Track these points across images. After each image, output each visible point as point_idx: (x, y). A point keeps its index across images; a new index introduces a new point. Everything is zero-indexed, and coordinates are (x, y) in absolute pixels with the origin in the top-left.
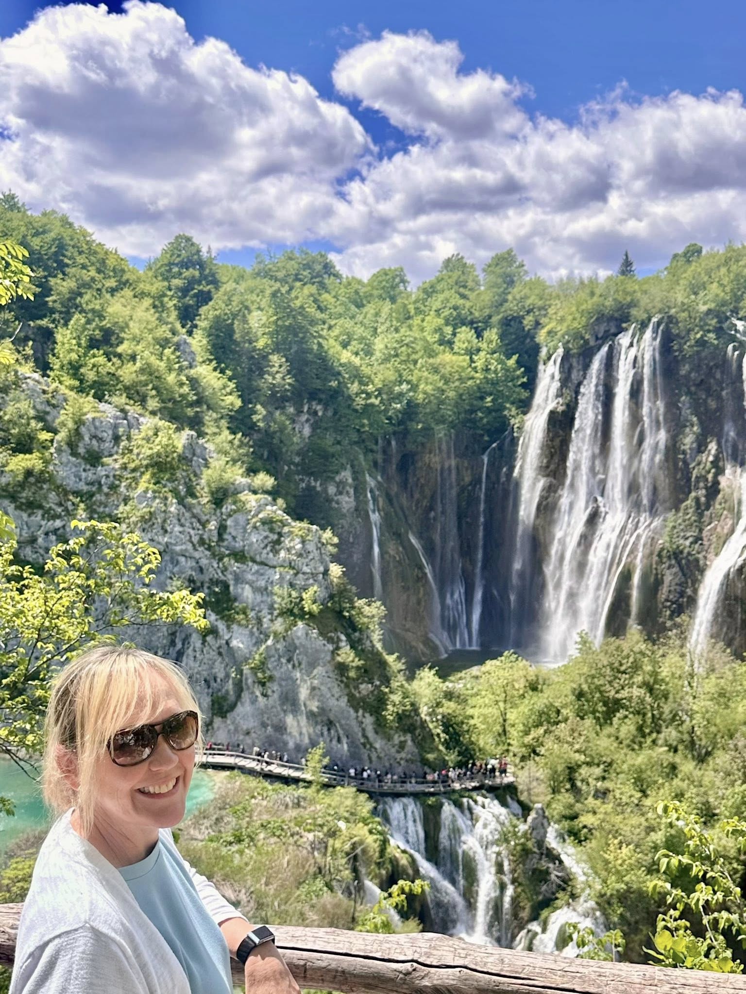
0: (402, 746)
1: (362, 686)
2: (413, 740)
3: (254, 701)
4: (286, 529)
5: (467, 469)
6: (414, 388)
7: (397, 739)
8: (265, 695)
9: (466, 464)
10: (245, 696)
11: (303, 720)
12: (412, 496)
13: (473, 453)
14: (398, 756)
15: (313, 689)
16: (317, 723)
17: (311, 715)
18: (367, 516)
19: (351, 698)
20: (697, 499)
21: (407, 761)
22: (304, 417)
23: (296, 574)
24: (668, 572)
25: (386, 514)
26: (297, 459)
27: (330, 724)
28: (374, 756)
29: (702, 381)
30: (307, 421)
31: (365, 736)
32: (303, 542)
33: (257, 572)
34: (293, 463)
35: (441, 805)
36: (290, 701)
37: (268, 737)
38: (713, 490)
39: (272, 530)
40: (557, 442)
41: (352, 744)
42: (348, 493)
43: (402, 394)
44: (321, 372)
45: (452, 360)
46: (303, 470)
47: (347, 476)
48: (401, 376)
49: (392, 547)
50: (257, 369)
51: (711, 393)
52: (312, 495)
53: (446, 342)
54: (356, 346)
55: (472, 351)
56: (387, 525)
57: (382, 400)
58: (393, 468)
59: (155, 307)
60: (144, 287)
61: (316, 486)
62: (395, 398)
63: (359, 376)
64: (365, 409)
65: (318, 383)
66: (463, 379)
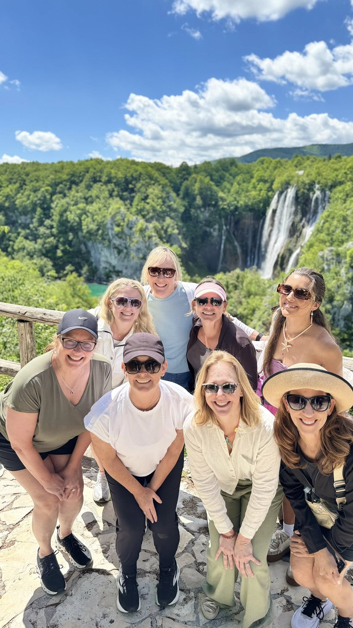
6: (238, 202)
9: (256, 222)
12: (238, 231)
13: (258, 219)
18: (222, 237)
20: (297, 236)
22: (207, 211)
24: (287, 254)
25: (227, 237)
26: (204, 222)
29: (304, 202)
38: (301, 232)
42: (216, 231)
43: (234, 204)
44: (211, 199)
45: (254, 193)
46: (206, 225)
47: (217, 227)
48: (235, 199)
49: (228, 246)
50: (194, 199)
51: (307, 205)
52: (205, 232)
53: (255, 187)
54: (226, 190)
55: (261, 190)
56: (227, 239)
57: (228, 206)
58: (232, 224)
59: (163, 187)
60: (162, 182)
61: (208, 229)
62: (232, 205)
63: (223, 199)
64: (223, 209)
65: (209, 202)
66: (254, 199)
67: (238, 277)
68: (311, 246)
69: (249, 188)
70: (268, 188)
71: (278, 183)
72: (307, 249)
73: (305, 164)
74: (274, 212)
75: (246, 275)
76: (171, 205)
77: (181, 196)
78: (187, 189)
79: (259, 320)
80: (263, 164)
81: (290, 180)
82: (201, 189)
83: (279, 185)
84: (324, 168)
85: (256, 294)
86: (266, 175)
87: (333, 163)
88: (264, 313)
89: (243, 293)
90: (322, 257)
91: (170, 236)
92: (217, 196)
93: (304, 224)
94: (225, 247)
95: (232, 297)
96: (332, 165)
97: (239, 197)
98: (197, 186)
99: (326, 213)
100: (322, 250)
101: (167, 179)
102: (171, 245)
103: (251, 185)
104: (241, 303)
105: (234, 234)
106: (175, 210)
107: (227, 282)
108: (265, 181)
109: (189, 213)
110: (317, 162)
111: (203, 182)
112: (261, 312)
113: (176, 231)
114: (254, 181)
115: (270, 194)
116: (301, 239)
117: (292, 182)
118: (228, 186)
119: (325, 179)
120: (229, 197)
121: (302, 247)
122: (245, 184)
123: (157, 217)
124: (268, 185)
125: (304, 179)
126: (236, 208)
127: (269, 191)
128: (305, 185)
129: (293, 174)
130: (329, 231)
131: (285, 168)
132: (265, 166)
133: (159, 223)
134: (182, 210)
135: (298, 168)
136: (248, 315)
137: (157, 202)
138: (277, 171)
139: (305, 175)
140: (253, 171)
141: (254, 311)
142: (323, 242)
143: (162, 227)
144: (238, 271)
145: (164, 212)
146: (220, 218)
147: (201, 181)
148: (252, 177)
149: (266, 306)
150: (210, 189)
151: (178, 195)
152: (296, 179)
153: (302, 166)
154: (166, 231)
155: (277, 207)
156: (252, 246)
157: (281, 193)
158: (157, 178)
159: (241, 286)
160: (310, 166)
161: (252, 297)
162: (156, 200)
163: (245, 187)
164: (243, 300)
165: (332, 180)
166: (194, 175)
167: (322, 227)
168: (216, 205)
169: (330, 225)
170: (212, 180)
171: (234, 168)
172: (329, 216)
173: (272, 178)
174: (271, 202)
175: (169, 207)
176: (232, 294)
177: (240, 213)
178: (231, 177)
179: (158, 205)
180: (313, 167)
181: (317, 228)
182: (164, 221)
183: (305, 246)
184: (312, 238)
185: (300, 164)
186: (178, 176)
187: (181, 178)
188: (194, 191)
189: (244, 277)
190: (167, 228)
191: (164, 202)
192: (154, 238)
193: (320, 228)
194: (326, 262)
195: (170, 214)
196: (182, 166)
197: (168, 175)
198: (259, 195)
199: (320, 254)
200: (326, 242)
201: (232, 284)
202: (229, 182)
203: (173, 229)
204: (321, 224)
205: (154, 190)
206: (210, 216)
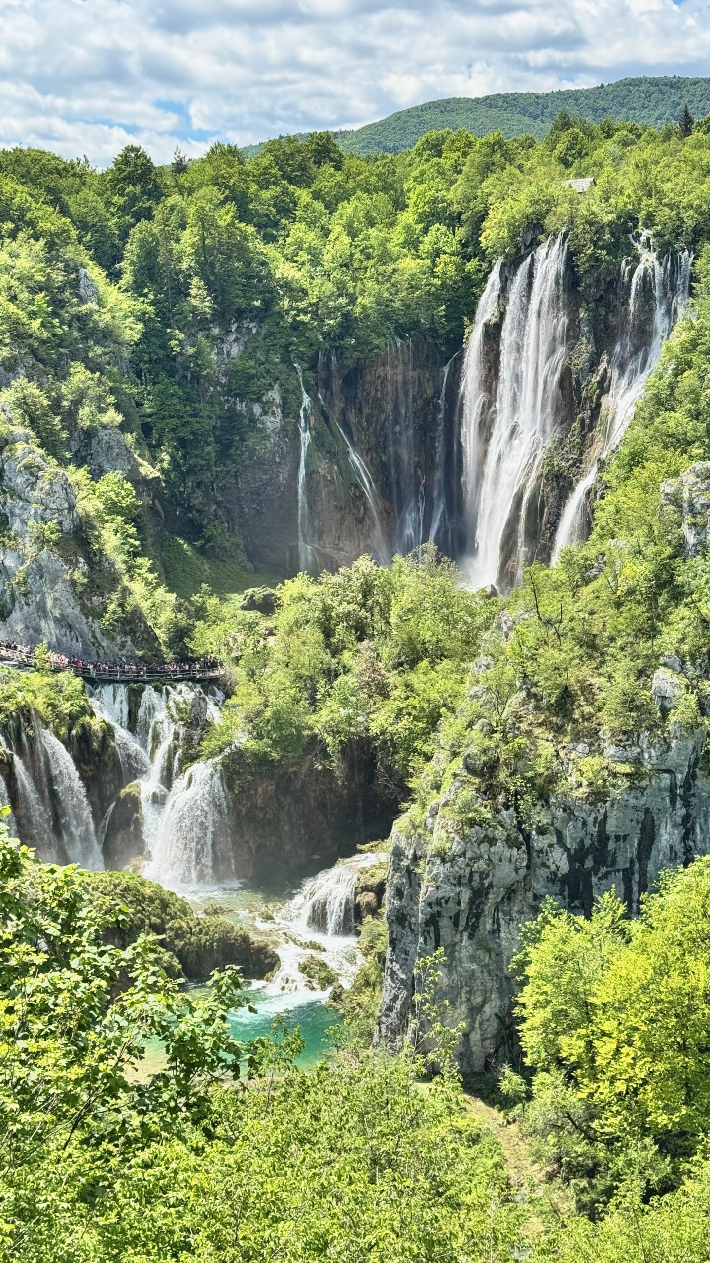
0: (123, 646)
1: (94, 599)
2: (132, 641)
3: (21, 609)
4: (40, 473)
5: (428, 381)
6: (352, 300)
7: (119, 639)
8: (27, 604)
9: (427, 376)
10: (17, 605)
11: (52, 624)
12: (361, 410)
13: (435, 363)
14: (120, 653)
15: (56, 599)
16: (62, 627)
17: (57, 620)
18: (298, 434)
19: (83, 607)
20: (583, 421)
21: (127, 657)
22: (232, 337)
23: (45, 510)
24: (551, 495)
25: (318, 433)
26: (224, 380)
27: (70, 627)
28: (101, 652)
29: (601, 296)
30: (236, 340)
31: (94, 637)
32: (51, 484)
33: (22, 507)
34: (220, 384)
35: (143, 690)
36: (41, 608)
37: (30, 636)
38: (596, 409)
39: (32, 474)
40: (491, 357)
41: (84, 643)
42: (273, 413)
43: (338, 309)
44: (247, 291)
45: (409, 265)
46: (229, 391)
47: (275, 395)
48: (341, 289)
49: (323, 467)
50: (182, 291)
51: (611, 309)
52: (232, 417)
53: (412, 243)
54: (303, 256)
55: (437, 253)
56: (318, 442)
57: (315, 314)
58: (337, 383)
59: (50, 246)
60: (45, 226)
61: (241, 407)
62: (330, 313)
63: (296, 292)
64: (296, 326)
65: (241, 302)
66: (413, 288)
67: (367, 590)
68: (636, 459)
69: (393, 247)
70: (464, 245)
71: (500, 225)
72: (622, 473)
73: (598, 154)
74: (493, 333)
75: (396, 582)
76: (90, 314)
77: (127, 278)
78: (149, 252)
79: (455, 754)
80: (439, 154)
81: (542, 216)
82: (202, 251)
83: (505, 233)
84: (668, 166)
85: (440, 654)
86: (454, 195)
87: (698, 146)
88: (470, 725)
89: (389, 651)
90: (675, 500)
91: (89, 434)
92: (270, 276)
93: (604, 377)
94: (309, 475)
95: (347, 670)
96: (695, 155)
97: (355, 279)
98: (189, 238)
99: (680, 337)
100: (676, 474)
101: (64, 211)
102: (96, 474)
103: (397, 236)
104: (383, 691)
105: (346, 426)
106: (107, 335)
107: (326, 609)
108: (454, 221)
109: (164, 346)
110: (642, 142)
111: (214, 224)
112: (460, 722)
113: (113, 417)
114: (407, 217)
115: (472, 265)
116: (597, 433)
117: (550, 222)
118: (311, 237)
119: (671, 206)
120: (318, 281)
121: (602, 465)
122: (373, 232)
123: (30, 360)
124: (461, 233)
125: (594, 208)
126: (348, 323)
127: (467, 257)
128: (600, 231)
129: (554, 190)
130: (696, 401)
131: (520, 167)
132: (447, 160)
133: (41, 386)
134: (132, 332)
135: (572, 170)
136: (412, 736)
137: (31, 302)
138: (491, 179)
139: (598, 192)
140: (401, 181)
141: (433, 720)
142: (682, 443)
143: (56, 405)
144: (364, 564)
145: (60, 341)
146: (286, 361)
147: (205, 222)
148: (400, 205)
149: (475, 697)
150: (241, 251)
151: (114, 276)
152: (563, 209)
153: (587, 161)
154: (70, 416)
155: (502, 315)
156: (417, 465)
157: (512, 265)
158: (23, 211)
159: (380, 625)
160: (617, 160)
161: (424, 663)
162: (25, 296)
163: (373, 242)
164: (393, 678)
165: (698, 209)
166: (175, 199)
167: (672, 387)
168: (268, 311)
169: (701, 378)
170: (244, 215)
171: (327, 169)
172: (694, 344)
173: (477, 206)
174: (477, 297)
175: (82, 320)
176: (346, 656)
177: (362, 343)
178: (319, 206)
179: (32, 315)
180: (628, 164)
181: (653, 391)
182: (62, 376)
183: (615, 462)
184: (639, 430)
185: (580, 155)
186: (108, 203)
187: (123, 210)
188: (179, 260)
189: (389, 589)
190: (77, 403)
191: (57, 304)
192: (20, 447)
193: (665, 393)
194: (689, 519)
195: (89, 349)
196: (125, 160)
197: (70, 201)
198: (433, 274)
199: (668, 486)
200: (689, 443)
201: (347, 616)
202: (311, 224)
203: (102, 411)
204: (668, 378)
205: (14, 255)
206: (248, 354)
